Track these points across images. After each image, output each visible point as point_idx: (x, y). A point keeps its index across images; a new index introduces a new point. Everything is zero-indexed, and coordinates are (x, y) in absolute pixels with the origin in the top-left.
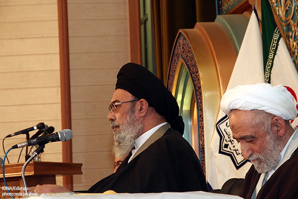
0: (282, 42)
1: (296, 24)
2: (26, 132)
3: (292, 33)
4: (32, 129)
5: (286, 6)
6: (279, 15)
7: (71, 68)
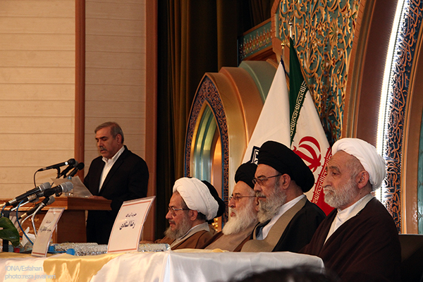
0: (308, 94)
1: (320, 77)
2: (57, 167)
3: (317, 85)
4: (64, 164)
5: (311, 59)
6: (303, 66)
7: (86, 99)
